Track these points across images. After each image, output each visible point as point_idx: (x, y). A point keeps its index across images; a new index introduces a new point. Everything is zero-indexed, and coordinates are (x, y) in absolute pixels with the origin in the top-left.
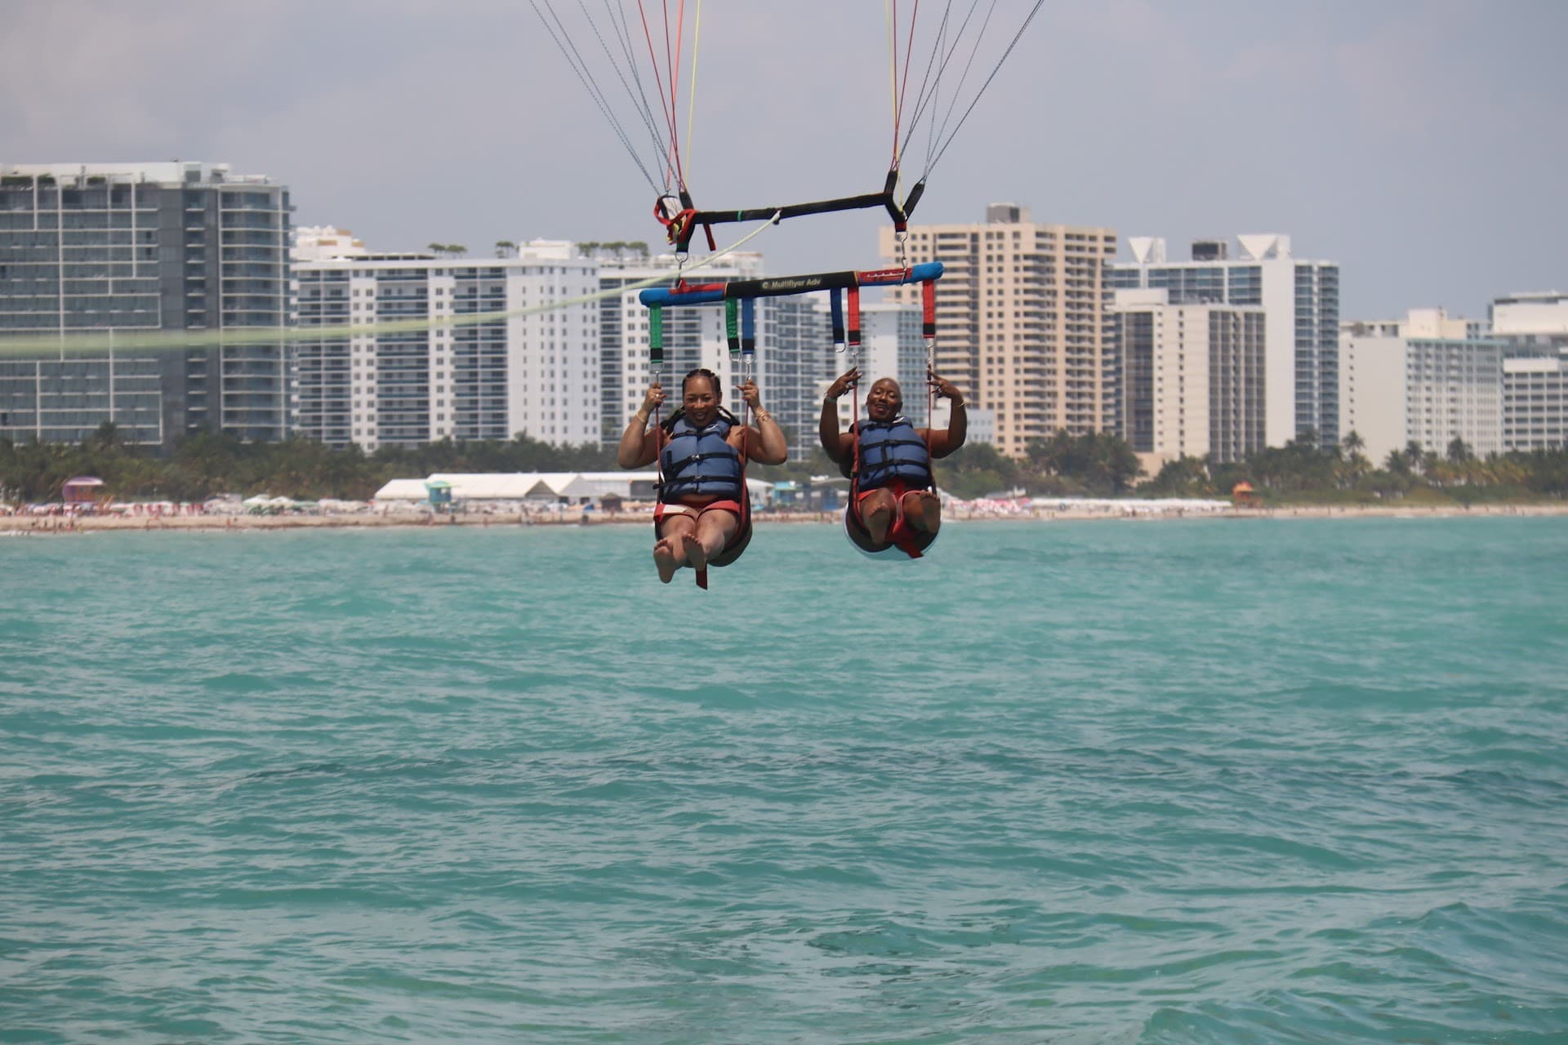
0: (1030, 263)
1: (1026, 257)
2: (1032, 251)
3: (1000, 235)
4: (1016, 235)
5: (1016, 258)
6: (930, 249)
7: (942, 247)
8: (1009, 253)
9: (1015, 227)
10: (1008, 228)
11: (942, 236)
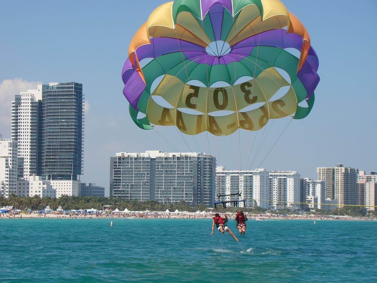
0: (343, 174)
1: (343, 173)
2: (344, 172)
3: (338, 169)
4: (341, 169)
5: (341, 173)
6: (326, 173)
7: (328, 171)
8: (340, 172)
9: (341, 168)
10: (340, 168)
11: (328, 169)
